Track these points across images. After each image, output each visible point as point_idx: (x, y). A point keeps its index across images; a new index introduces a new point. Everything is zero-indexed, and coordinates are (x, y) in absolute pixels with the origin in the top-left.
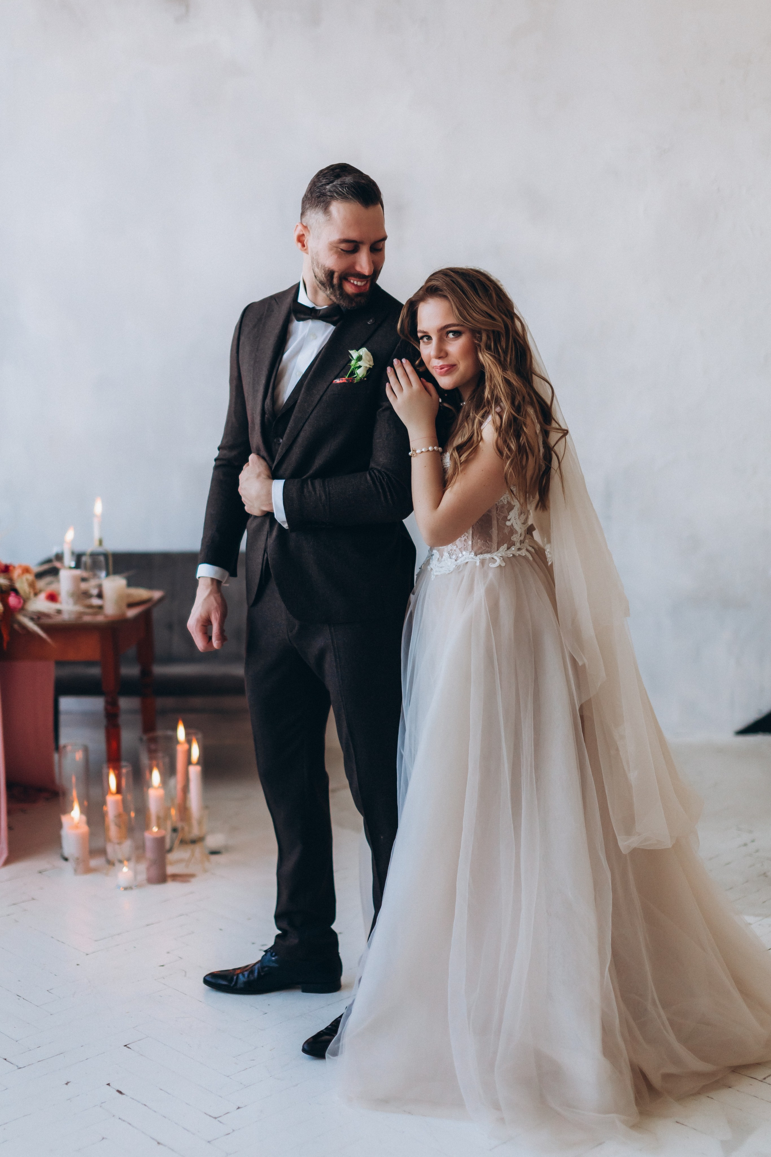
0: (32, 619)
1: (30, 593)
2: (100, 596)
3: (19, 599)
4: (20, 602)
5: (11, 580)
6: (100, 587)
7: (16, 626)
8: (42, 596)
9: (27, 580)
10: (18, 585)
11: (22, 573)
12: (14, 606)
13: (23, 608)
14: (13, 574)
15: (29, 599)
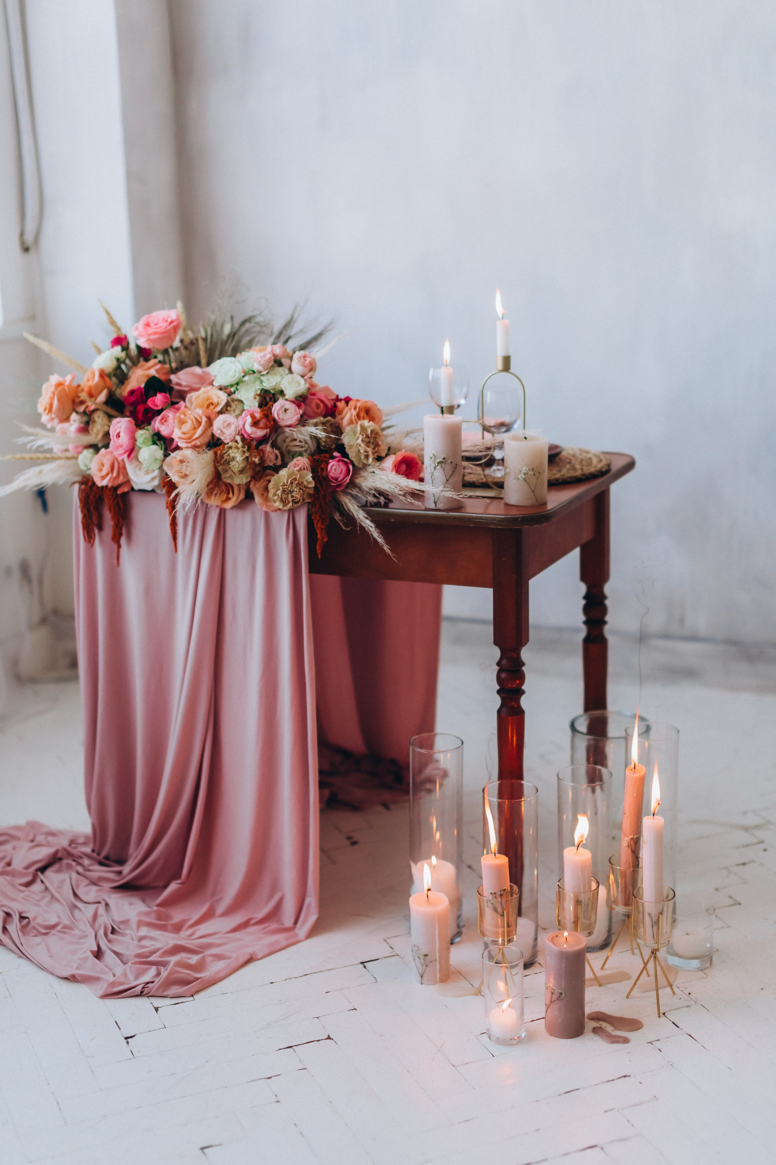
0: (364, 507)
1: (367, 457)
3: (345, 463)
4: (348, 472)
5: (336, 429)
7: (337, 517)
8: (390, 462)
9: (363, 429)
10: (346, 439)
11: (358, 416)
12: (336, 479)
13: (353, 484)
14: (342, 419)
15: (365, 466)
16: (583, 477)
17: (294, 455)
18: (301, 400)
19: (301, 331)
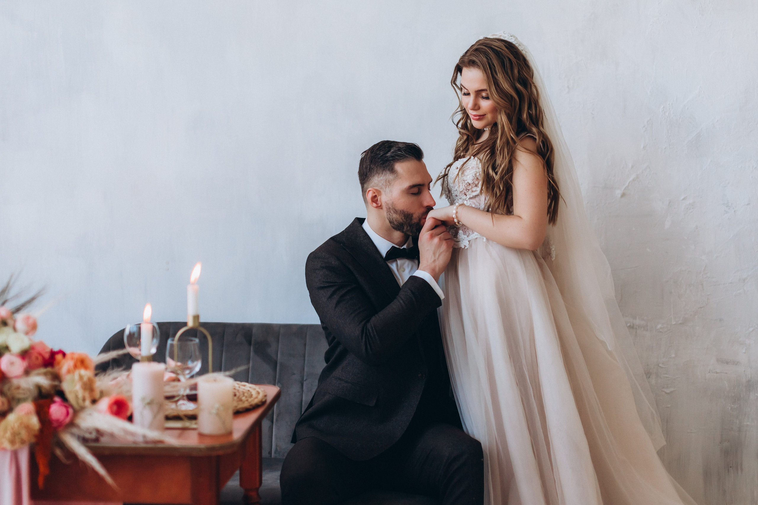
0: (83, 441)
1: (84, 400)
2: (193, 398)
3: (66, 407)
4: (68, 413)
5: (56, 377)
6: (194, 387)
7: (58, 452)
8: (104, 404)
9: (81, 377)
10: (66, 386)
11: (75, 367)
12: (57, 421)
13: (72, 424)
14: (60, 369)
15: (83, 408)
16: (251, 407)
17: (19, 401)
18: (24, 354)
19: (17, 296)
